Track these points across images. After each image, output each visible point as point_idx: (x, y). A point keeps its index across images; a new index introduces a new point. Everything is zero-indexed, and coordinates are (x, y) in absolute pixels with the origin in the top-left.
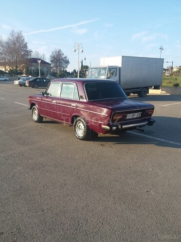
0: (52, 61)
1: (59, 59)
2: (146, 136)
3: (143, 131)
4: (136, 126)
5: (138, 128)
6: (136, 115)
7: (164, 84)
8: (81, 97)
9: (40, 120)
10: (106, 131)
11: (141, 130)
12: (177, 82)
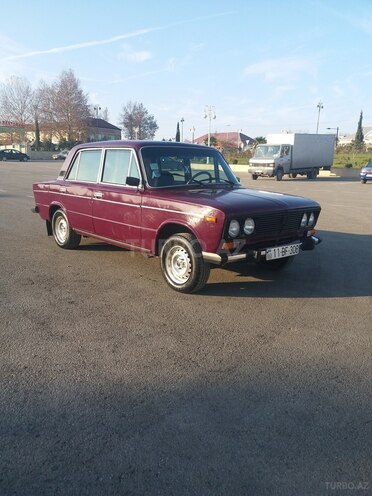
12: (350, 162)
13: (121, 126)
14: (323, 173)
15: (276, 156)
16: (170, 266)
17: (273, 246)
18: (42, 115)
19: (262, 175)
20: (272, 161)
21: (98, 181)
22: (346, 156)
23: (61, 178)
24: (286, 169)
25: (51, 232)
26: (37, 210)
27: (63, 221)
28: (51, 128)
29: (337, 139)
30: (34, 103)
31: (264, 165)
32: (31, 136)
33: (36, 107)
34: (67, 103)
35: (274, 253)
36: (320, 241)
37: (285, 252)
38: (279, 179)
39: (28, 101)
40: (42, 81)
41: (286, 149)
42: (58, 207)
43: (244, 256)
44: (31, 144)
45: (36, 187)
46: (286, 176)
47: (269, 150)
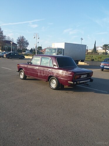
0: (18, 43)
1: (22, 42)
2: (87, 88)
3: (88, 85)
4: (84, 82)
5: (85, 83)
6: (85, 76)
7: (86, 59)
8: (55, 65)
9: (25, 78)
10: (70, 85)
11: (87, 84)
22: (91, 55)
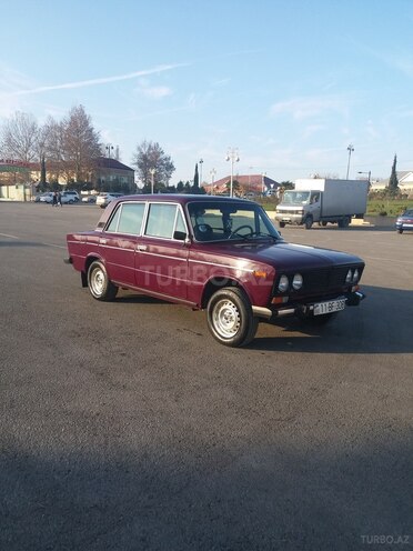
7: (367, 212)
12: (384, 210)
13: (135, 167)
14: (355, 222)
15: (305, 202)
16: (217, 319)
17: (320, 301)
18: (48, 154)
19: (290, 222)
20: (301, 208)
21: (142, 234)
22: (380, 203)
23: (100, 230)
24: (316, 216)
25: (85, 283)
26: (71, 261)
27: (100, 273)
28: (58, 167)
29: (369, 184)
30: (40, 140)
31: (292, 212)
32: (36, 176)
33: (42, 145)
34: (77, 141)
35: (322, 308)
36: (364, 296)
37: (331, 307)
38: (308, 228)
39: (33, 138)
40: (50, 117)
41: (316, 195)
42: (96, 259)
43: (292, 310)
44: (36, 184)
45: (70, 237)
46: (315, 225)
47: (298, 195)
